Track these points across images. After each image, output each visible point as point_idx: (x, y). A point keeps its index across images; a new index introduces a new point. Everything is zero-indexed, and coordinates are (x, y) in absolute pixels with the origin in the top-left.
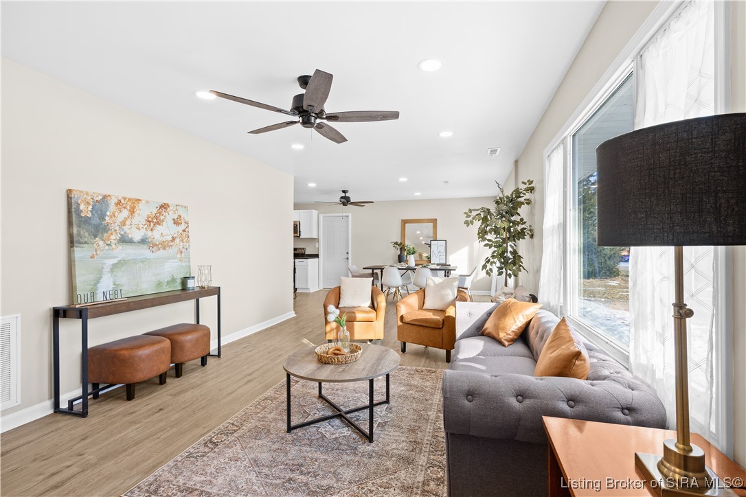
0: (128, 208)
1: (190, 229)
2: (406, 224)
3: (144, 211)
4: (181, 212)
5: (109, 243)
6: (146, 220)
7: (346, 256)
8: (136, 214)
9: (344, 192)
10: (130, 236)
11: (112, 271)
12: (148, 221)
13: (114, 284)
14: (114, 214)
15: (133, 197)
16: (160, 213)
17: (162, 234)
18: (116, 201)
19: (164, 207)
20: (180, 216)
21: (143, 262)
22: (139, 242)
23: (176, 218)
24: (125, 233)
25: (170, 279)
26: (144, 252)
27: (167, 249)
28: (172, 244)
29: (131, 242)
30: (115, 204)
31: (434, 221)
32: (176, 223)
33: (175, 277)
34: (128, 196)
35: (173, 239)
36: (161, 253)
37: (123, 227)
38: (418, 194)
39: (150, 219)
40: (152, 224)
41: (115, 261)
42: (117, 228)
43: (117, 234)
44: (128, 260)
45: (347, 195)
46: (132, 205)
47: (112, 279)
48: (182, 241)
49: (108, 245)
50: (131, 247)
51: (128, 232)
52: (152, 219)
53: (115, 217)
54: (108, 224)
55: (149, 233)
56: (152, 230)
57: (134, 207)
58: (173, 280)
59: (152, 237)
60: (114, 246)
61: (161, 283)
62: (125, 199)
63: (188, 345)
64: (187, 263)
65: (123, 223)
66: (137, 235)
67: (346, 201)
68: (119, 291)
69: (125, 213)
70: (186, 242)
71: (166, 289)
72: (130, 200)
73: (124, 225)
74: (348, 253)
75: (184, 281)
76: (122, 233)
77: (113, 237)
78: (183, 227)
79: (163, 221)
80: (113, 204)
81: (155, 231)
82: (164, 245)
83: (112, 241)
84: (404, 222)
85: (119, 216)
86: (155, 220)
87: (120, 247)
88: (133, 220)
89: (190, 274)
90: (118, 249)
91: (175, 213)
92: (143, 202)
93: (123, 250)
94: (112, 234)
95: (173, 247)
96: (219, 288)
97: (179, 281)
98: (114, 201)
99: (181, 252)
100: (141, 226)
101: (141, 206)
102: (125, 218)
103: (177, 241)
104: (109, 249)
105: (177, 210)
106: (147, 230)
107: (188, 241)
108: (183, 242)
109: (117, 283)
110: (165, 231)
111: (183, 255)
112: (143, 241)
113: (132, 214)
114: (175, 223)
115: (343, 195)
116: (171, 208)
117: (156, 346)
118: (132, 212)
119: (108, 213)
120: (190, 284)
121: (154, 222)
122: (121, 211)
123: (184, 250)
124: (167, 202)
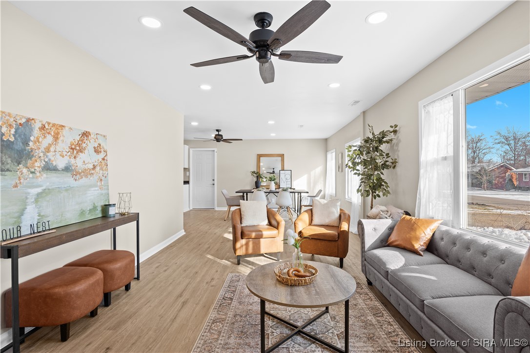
0: (53, 134)
1: (108, 158)
2: (261, 158)
3: (69, 138)
4: (101, 141)
5: (33, 170)
6: (69, 147)
7: (212, 182)
8: (60, 141)
9: (218, 131)
10: (54, 163)
11: (36, 201)
12: (72, 148)
13: (39, 216)
14: (38, 139)
15: (57, 123)
16: (82, 141)
17: (84, 162)
18: (40, 125)
19: (86, 134)
20: (100, 145)
21: (67, 190)
22: (63, 170)
23: (96, 146)
24: (50, 160)
25: (91, 207)
26: (68, 180)
27: (89, 176)
28: (93, 172)
29: (55, 169)
30: (39, 128)
31: (282, 156)
32: (97, 151)
33: (96, 204)
34: (52, 122)
35: (94, 167)
36: (84, 181)
37: (48, 154)
38: (273, 135)
39: (73, 147)
40: (75, 152)
41: (39, 190)
42: (41, 155)
43: (41, 161)
44: (53, 189)
45: (220, 133)
46: (56, 131)
47: (37, 210)
48: (101, 169)
49: (32, 173)
50: (55, 175)
51: (52, 159)
52: (75, 146)
53: (39, 143)
54: (32, 150)
55: (73, 161)
56: (75, 157)
57: (58, 134)
58: (95, 208)
59: (75, 164)
60: (38, 174)
61: (84, 211)
62: (49, 124)
63: (118, 273)
64: (106, 191)
65: (48, 150)
66: (61, 163)
67: (219, 138)
68: (47, 224)
69: (50, 139)
70: (105, 170)
71: (88, 217)
72: (54, 125)
73: (49, 151)
74: (214, 180)
75: (105, 208)
76: (46, 160)
77: (37, 164)
78: (102, 155)
79: (85, 149)
80: (37, 128)
81: (78, 159)
82: (86, 173)
83: (36, 168)
84: (259, 156)
85: (43, 142)
86: (78, 148)
87: (45, 175)
88: (57, 147)
89: (109, 202)
90: (42, 178)
91: (95, 142)
92: (67, 128)
93: (47, 178)
94: (36, 161)
95: (95, 175)
96: (138, 213)
97: (99, 209)
98: (37, 125)
99: (101, 180)
100: (65, 153)
101: (65, 132)
102: (49, 144)
103: (98, 169)
104: (33, 178)
105: (97, 138)
106: (70, 158)
107: (107, 170)
108: (103, 170)
109: (42, 214)
110: (86, 159)
111: (103, 183)
112: (67, 169)
113: (56, 141)
114: (95, 152)
115: (217, 133)
116: (92, 136)
117: (91, 279)
118: (56, 138)
119: (32, 138)
120: (112, 211)
121: (76, 149)
122: (45, 137)
123: (103, 178)
124: (88, 131)
